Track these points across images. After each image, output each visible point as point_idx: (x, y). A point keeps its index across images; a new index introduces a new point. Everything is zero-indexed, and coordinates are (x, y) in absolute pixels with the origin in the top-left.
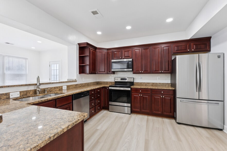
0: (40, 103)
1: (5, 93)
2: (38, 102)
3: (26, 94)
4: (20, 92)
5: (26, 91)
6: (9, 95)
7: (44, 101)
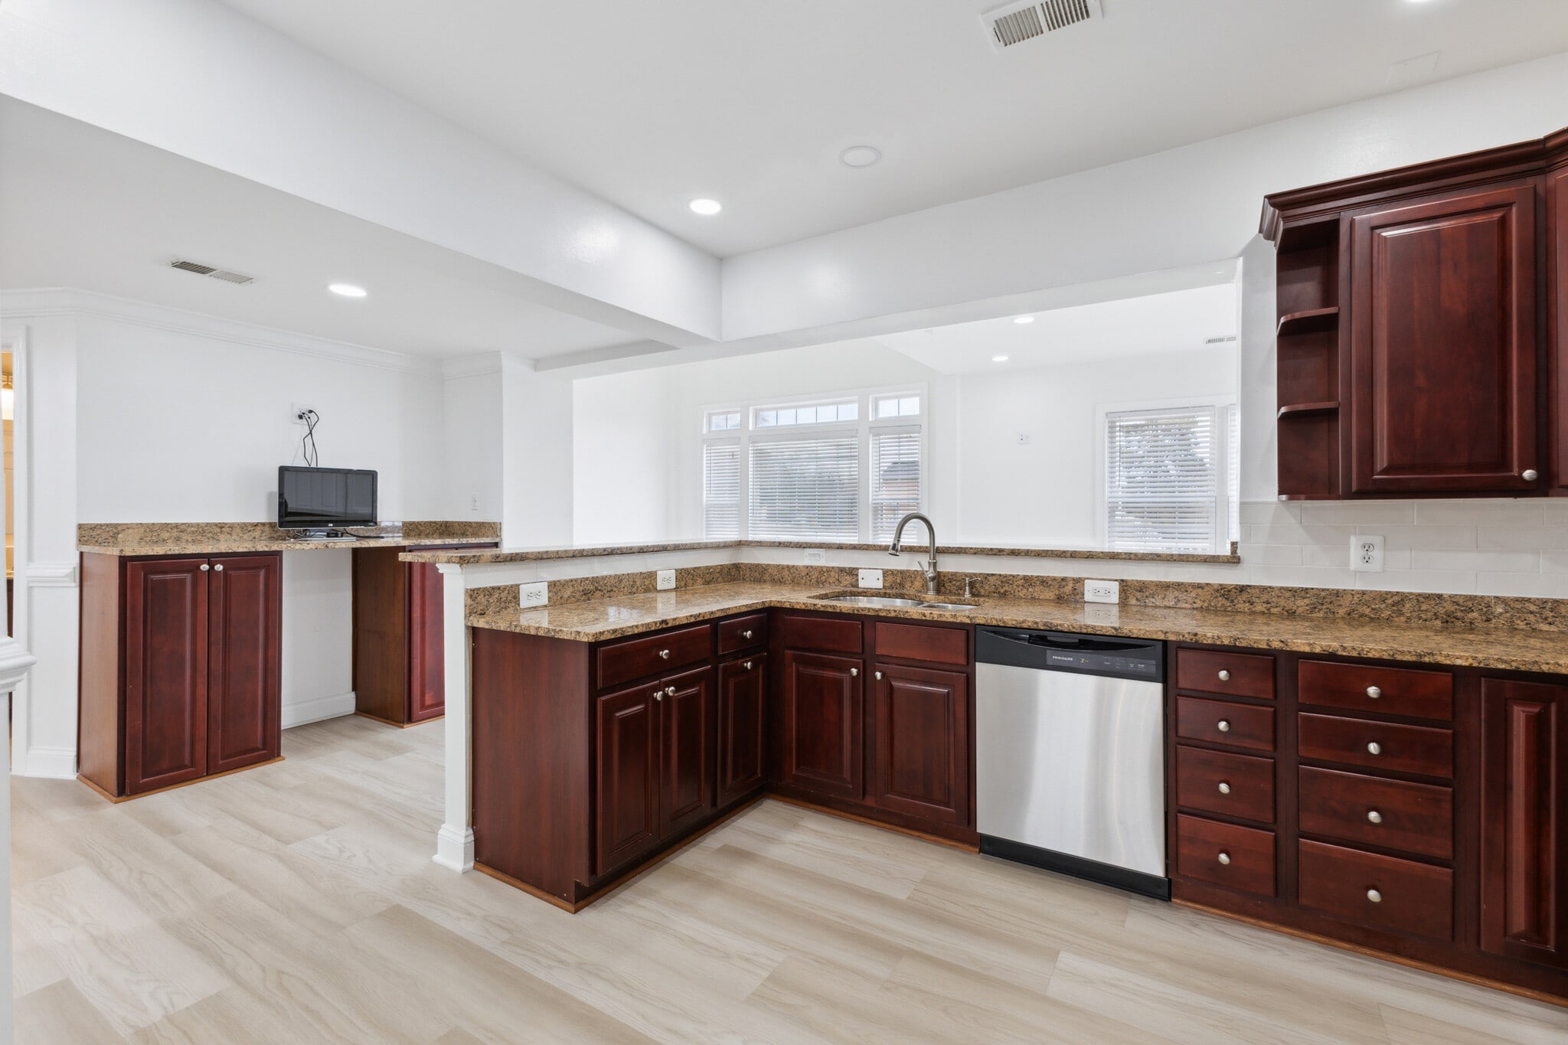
0: (810, 611)
1: (849, 568)
2: (803, 607)
3: (902, 585)
4: (886, 573)
5: (902, 572)
6: (857, 575)
7: (822, 609)
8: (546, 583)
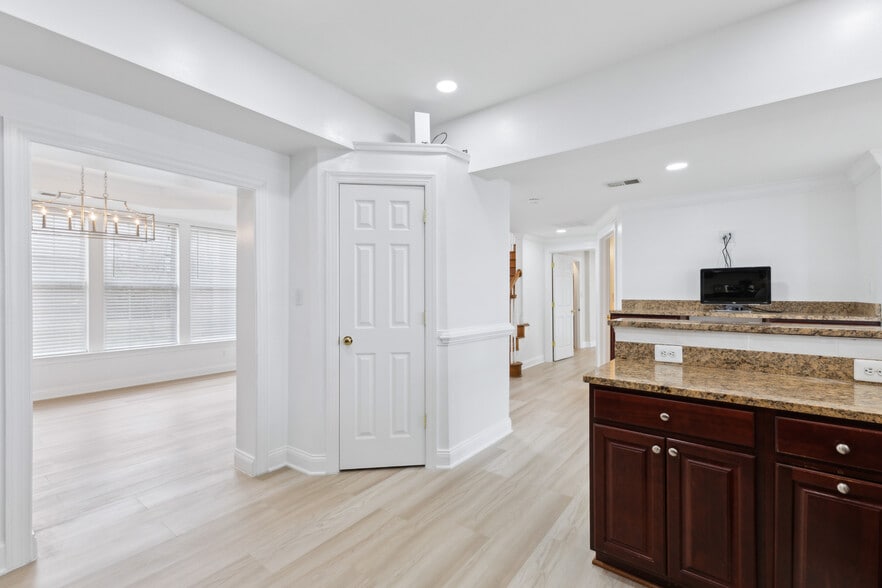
8: (681, 348)
